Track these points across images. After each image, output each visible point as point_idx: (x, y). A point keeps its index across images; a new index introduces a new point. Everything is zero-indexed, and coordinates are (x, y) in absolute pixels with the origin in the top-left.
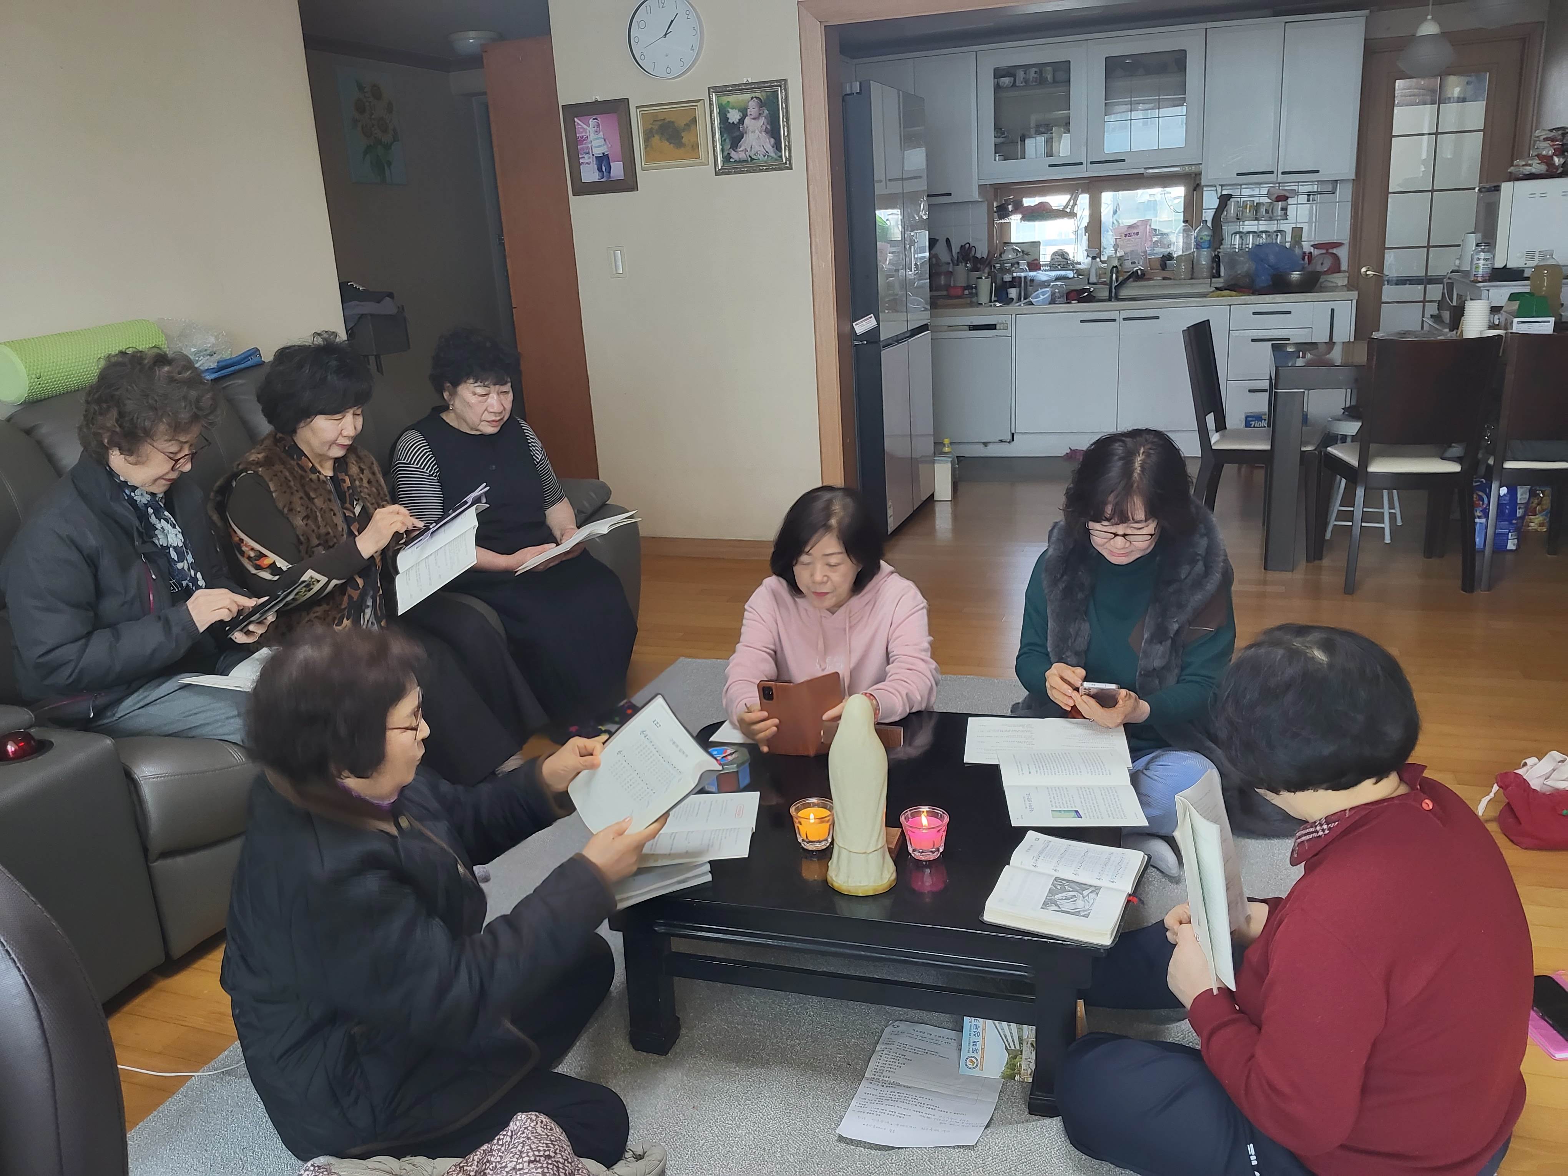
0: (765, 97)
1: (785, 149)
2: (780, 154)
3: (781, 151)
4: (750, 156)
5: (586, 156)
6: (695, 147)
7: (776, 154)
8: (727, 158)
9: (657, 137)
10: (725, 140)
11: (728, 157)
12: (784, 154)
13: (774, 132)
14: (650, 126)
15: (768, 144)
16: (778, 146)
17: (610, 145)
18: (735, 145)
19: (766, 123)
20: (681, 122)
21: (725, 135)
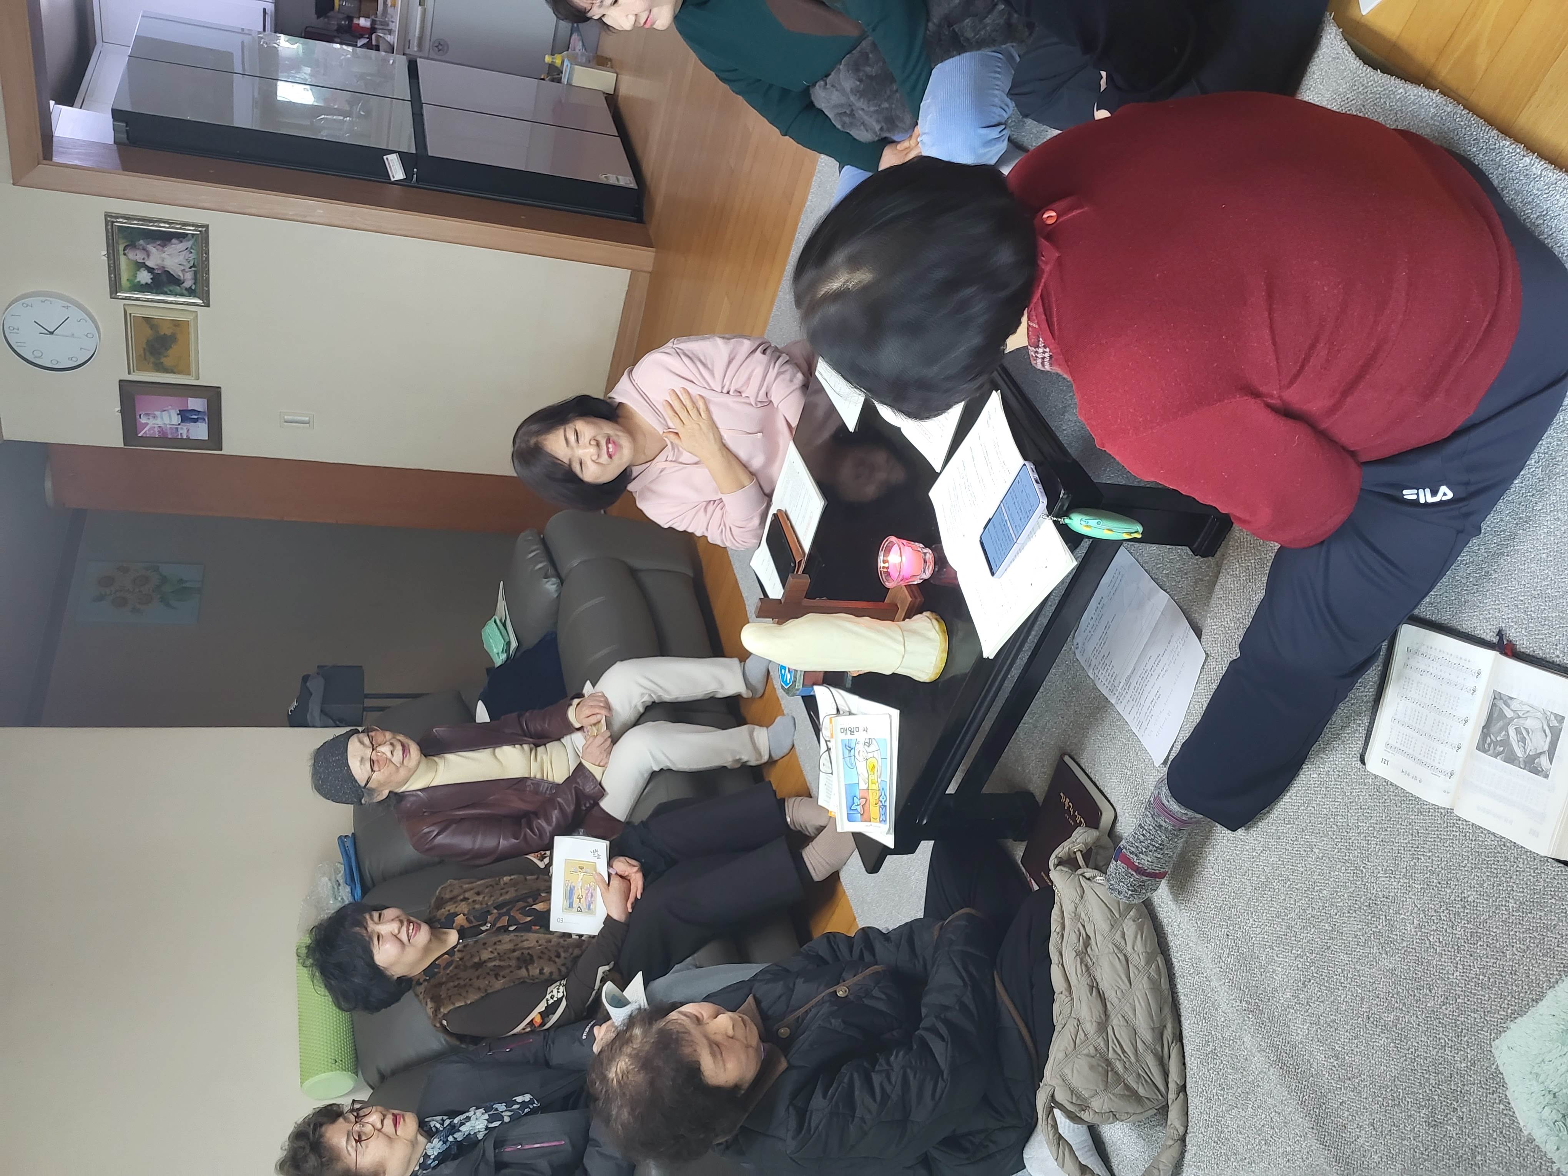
0: (124, 241)
1: (185, 229)
2: (189, 236)
3: (187, 234)
4: (190, 268)
5: (180, 431)
6: (176, 323)
7: (189, 240)
8: (191, 292)
9: (164, 360)
10: (170, 291)
11: (190, 290)
12: (190, 230)
13: (165, 238)
14: (151, 365)
15: (176, 247)
16: (182, 237)
17: (170, 407)
18: (177, 282)
19: (155, 245)
20: (149, 332)
21: (165, 289)
